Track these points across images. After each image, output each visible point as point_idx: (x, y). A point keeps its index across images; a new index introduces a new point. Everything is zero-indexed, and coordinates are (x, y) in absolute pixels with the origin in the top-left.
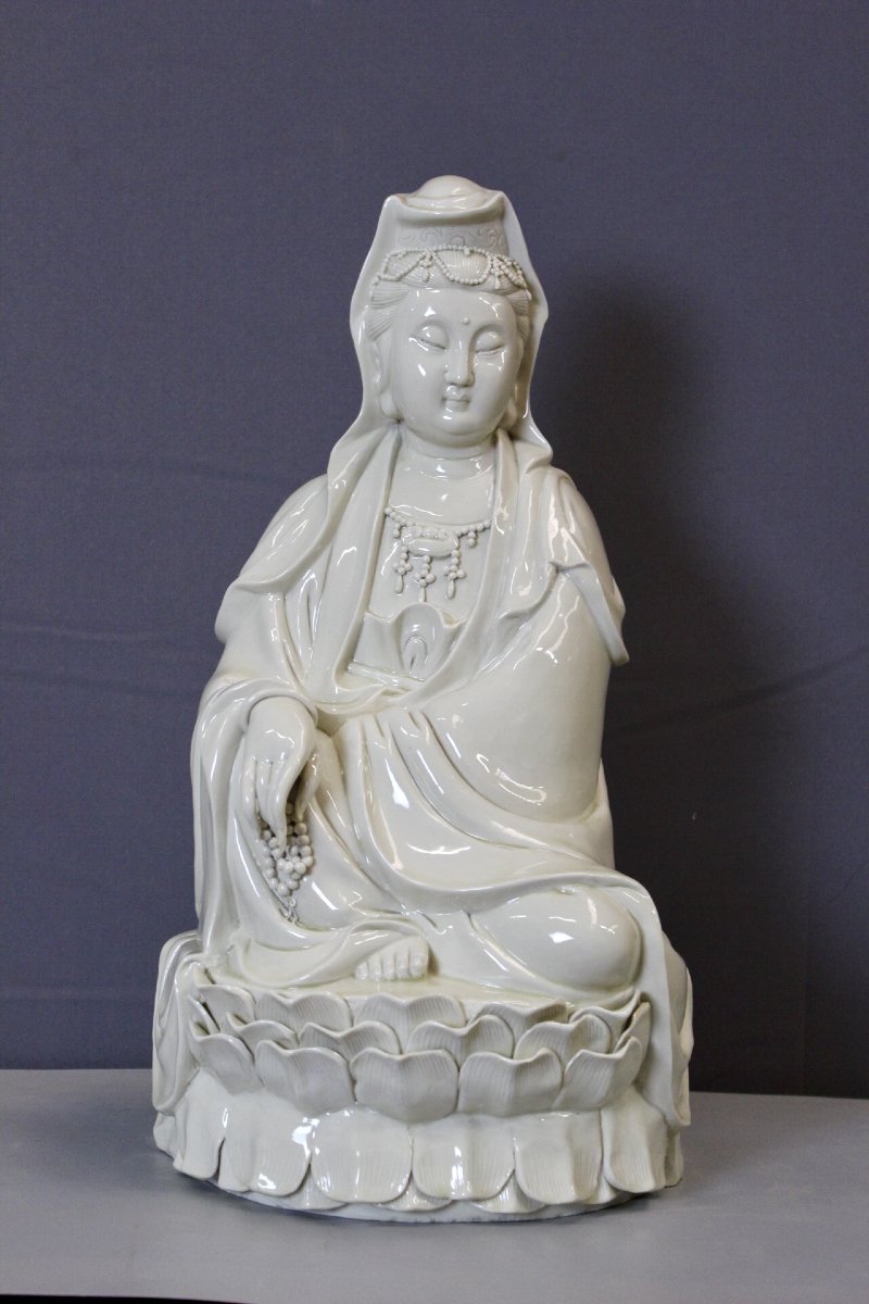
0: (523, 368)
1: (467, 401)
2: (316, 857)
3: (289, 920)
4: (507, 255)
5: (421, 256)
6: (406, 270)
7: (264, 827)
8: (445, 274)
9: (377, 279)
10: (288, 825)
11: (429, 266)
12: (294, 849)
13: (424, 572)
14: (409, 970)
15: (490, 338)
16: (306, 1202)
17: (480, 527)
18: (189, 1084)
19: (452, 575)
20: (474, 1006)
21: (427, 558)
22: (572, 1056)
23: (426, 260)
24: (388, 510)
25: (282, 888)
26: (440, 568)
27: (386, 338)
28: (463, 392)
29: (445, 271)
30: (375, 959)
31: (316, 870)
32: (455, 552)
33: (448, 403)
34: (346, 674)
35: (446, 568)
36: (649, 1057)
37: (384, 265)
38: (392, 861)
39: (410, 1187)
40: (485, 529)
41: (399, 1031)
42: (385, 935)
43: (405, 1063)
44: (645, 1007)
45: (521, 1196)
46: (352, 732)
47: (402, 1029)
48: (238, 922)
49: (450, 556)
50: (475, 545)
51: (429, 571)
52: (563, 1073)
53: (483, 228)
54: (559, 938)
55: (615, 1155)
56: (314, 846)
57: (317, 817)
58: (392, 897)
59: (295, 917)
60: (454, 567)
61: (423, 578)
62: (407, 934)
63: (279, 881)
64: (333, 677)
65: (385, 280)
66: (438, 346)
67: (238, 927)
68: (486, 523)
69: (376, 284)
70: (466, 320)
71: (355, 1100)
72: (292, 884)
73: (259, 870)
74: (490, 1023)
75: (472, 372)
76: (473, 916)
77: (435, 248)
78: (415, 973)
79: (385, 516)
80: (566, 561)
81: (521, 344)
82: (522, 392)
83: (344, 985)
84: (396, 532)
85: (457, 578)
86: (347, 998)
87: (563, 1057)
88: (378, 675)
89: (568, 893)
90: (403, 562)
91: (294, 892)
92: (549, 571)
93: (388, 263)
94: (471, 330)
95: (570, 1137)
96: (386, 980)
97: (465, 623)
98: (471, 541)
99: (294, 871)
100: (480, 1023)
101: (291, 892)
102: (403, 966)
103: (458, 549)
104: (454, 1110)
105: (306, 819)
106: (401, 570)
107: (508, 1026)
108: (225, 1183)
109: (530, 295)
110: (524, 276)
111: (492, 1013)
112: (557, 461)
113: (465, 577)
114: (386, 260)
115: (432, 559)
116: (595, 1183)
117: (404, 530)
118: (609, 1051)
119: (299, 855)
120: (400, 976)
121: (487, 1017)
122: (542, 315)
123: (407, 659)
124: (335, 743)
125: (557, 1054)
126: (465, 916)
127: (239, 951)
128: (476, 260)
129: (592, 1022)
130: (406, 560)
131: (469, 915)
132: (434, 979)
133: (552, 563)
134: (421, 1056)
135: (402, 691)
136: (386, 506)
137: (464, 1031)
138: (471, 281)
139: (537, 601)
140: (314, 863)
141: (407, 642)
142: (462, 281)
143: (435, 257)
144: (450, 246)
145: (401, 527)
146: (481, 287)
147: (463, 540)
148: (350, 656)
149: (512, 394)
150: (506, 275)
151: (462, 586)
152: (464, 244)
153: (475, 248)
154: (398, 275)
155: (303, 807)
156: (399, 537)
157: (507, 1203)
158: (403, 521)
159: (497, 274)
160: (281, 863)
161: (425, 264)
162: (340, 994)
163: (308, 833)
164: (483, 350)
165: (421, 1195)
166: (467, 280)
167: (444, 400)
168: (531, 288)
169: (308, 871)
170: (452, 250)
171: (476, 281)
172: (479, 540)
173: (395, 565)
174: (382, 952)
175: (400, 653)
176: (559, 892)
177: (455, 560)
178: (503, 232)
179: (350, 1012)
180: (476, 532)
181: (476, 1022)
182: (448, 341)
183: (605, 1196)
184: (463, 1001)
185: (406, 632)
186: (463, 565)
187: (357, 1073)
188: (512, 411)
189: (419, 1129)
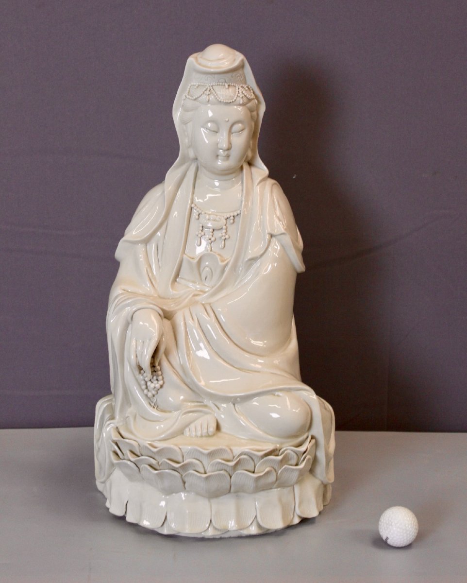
0: (254, 133)
1: (228, 156)
2: (165, 380)
3: (154, 407)
4: (245, 83)
5: (205, 89)
6: (198, 96)
7: (140, 369)
8: (216, 98)
9: (185, 98)
10: (151, 367)
11: (209, 95)
12: (155, 378)
13: (210, 237)
14: (207, 432)
15: (239, 126)
16: (165, 532)
17: (235, 214)
18: (111, 473)
19: (223, 238)
20: (237, 450)
21: (211, 230)
22: (281, 468)
23: (208, 91)
24: (193, 205)
25: (150, 394)
26: (218, 234)
27: (190, 125)
28: (226, 152)
29: (216, 96)
30: (192, 426)
31: (165, 386)
32: (224, 227)
33: (219, 157)
34: (176, 283)
35: (220, 235)
36: (315, 461)
37: (188, 89)
38: (200, 382)
39: (211, 526)
40: (238, 215)
41: (204, 462)
42: (195, 415)
43: (207, 478)
44: (313, 441)
45: (259, 526)
46: (179, 319)
47: (205, 462)
48: (131, 404)
49: (222, 228)
50: (234, 222)
51: (212, 236)
52: (277, 476)
53: (234, 74)
54: (275, 415)
55: (300, 504)
56: (164, 375)
57: (165, 364)
58: (199, 395)
59: (155, 406)
60: (224, 234)
61: (210, 239)
62: (206, 413)
63: (149, 391)
64: (170, 286)
65: (189, 98)
66: (214, 131)
67: (130, 407)
68: (239, 212)
69: (184, 100)
70: (227, 120)
71: (185, 488)
72: (154, 392)
73: (140, 386)
74: (244, 459)
75: (230, 143)
76: (236, 405)
77: (211, 85)
78: (210, 434)
79: (192, 208)
80: (275, 232)
81: (253, 124)
82: (254, 144)
83: (178, 440)
84: (197, 217)
85: (225, 239)
86: (180, 447)
87: (277, 469)
88: (191, 285)
89: (278, 396)
90: (200, 232)
91: (155, 396)
92: (267, 237)
93: (189, 89)
94: (229, 125)
95: (280, 500)
96: (197, 437)
97: (230, 260)
98: (232, 221)
99: (155, 388)
100: (239, 460)
101: (154, 396)
102: (205, 431)
103: (225, 225)
104: (230, 492)
105: (160, 364)
106: (200, 235)
107: (252, 459)
108: (129, 519)
109: (256, 101)
110: (254, 93)
111: (245, 454)
112: (271, 176)
113: (229, 238)
114: (189, 87)
115: (214, 230)
116: (292, 516)
117: (200, 215)
118: (297, 465)
119: (157, 380)
120: (203, 435)
121: (243, 457)
122: (263, 109)
123: (203, 278)
124: (171, 322)
125: (274, 468)
126: (232, 405)
127: (131, 419)
128: (231, 89)
129: (289, 454)
130: (202, 231)
131: (234, 405)
132: (220, 434)
133: (269, 234)
134: (214, 475)
135: (201, 293)
136: (192, 203)
137: (232, 464)
138: (229, 102)
139: (262, 252)
140: (164, 383)
141: (203, 270)
142: (225, 101)
143: (212, 89)
144: (218, 84)
145: (199, 214)
146: (234, 103)
147: (228, 220)
148: (177, 275)
149: (250, 147)
150: (245, 96)
151: (227, 242)
152: (225, 82)
153: (230, 84)
154: (194, 98)
155: (158, 360)
156: (198, 219)
157: (254, 530)
158: (200, 211)
159: (241, 96)
160: (149, 383)
161: (207, 94)
162: (176, 445)
163: (160, 370)
164: (235, 132)
165: (215, 529)
166: (227, 101)
167: (218, 156)
168: (257, 97)
169: (161, 386)
170: (220, 85)
171: (231, 101)
172: (235, 220)
173: (197, 233)
174: (195, 422)
175: (200, 275)
176: (274, 395)
177: (224, 231)
178: (244, 73)
179: (182, 453)
180: (234, 216)
181: (238, 459)
182: (218, 129)
183: (296, 521)
184: (232, 448)
185: (203, 265)
186: (228, 233)
187: (186, 479)
188: (250, 154)
189: (214, 501)
